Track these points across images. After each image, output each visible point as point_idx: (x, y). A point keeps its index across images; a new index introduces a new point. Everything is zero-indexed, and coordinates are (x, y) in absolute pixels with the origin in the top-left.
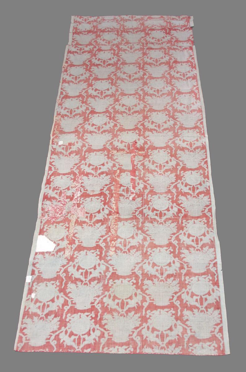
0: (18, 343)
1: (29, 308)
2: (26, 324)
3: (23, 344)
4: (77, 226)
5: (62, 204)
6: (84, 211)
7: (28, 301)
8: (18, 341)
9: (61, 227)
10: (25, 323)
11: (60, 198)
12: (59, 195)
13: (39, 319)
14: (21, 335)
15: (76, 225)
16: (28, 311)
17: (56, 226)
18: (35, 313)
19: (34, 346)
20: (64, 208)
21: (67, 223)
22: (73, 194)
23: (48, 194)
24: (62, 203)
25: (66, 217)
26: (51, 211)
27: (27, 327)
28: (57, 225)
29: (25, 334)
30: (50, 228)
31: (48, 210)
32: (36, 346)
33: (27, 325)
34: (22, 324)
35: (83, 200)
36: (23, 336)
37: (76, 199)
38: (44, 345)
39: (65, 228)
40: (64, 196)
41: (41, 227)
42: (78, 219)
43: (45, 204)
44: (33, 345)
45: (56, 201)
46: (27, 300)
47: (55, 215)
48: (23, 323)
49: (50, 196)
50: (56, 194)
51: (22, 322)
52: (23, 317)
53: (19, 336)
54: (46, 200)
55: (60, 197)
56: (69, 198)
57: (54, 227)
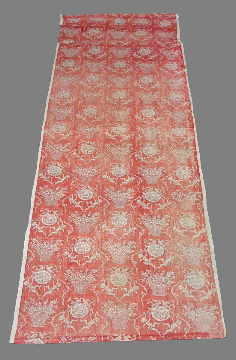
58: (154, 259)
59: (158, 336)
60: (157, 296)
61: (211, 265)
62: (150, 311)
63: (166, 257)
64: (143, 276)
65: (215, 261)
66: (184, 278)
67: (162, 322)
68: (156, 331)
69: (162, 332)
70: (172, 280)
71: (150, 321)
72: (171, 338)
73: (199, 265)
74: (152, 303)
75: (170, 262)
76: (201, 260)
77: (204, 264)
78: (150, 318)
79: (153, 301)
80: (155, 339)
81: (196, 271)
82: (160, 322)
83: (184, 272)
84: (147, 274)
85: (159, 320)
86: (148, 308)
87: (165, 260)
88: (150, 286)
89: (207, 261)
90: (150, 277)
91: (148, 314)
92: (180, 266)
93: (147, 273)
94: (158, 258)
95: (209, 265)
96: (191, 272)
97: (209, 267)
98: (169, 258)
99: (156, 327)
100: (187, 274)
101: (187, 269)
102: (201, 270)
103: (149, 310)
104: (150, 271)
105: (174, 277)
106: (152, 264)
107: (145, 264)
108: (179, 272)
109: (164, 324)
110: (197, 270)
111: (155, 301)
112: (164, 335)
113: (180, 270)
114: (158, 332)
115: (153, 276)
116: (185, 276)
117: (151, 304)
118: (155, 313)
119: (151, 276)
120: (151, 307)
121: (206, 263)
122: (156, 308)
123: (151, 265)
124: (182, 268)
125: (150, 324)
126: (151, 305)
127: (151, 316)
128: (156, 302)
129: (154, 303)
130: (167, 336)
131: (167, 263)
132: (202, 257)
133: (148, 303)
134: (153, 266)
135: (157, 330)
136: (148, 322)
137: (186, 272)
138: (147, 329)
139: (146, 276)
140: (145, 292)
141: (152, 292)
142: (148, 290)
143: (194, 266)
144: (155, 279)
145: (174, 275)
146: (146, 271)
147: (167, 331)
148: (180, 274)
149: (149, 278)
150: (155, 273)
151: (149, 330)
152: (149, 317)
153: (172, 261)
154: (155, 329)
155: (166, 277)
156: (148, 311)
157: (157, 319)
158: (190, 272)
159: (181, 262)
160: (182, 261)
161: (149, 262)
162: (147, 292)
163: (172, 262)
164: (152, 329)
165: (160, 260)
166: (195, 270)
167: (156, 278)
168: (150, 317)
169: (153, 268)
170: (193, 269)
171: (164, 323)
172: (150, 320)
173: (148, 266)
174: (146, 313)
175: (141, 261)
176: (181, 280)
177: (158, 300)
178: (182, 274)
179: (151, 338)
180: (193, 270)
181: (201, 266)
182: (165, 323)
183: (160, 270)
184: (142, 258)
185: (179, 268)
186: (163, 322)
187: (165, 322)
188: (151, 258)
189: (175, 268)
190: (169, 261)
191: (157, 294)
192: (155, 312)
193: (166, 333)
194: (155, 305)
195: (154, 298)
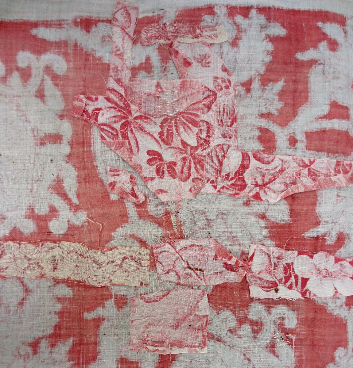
4: (59, 299)
5: (244, 167)
6: (180, 344)
9: (50, 179)
11: (293, 141)
12: (323, 132)
15: (65, 291)
17: (57, 138)
20: (208, 188)
21: (80, 218)
22: (331, 241)
23: (333, 45)
24: (254, 163)
25: (132, 211)
26: (183, 85)
28: (66, 149)
30: (41, 95)
31: (187, 64)
35: (281, 325)
37: (288, 268)
39: (42, 210)
40: (313, 175)
41: (47, 24)
42: (110, 303)
43: (238, 26)
45: (266, 116)
47: (145, 117)
49: (313, 63)
50: (334, 105)
54: (278, 30)
55: (300, 146)
56: (293, 213)
57: (49, 128)
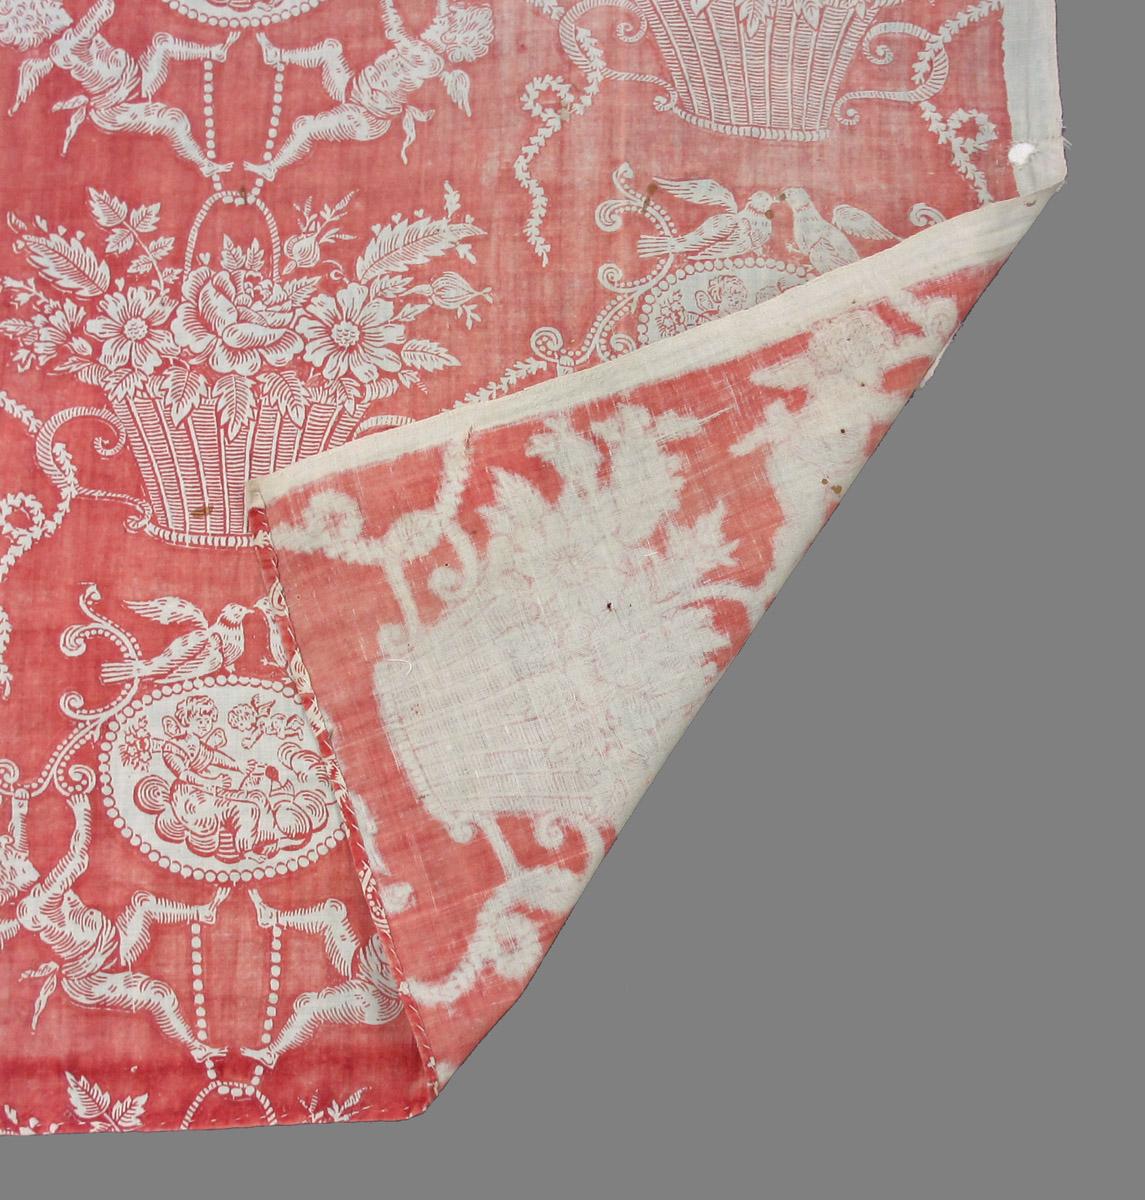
0: (345, 482)
1: (797, 398)
2: (604, 471)
3: (362, 553)
7: (879, 330)
8: (376, 473)
10: (602, 446)
13: (715, 590)
14: (456, 476)
16: (756, 401)
18: (768, 498)
19: (387, 708)
27: (569, 492)
29: (484, 511)
32: (392, 727)
33: (590, 480)
34: (583, 418)
36: (450, 497)
38: (433, 834)
44: (385, 683)
46: (886, 312)
48: (596, 427)
51: (606, 407)
52: (668, 385)
53: (436, 457)
58: (218, 52)
59: (175, 1084)
60: (195, 550)
61: (989, 131)
62: (88, 755)
63: (380, 28)
64: (46, 285)
65: (1054, 85)
66: (596, 298)
67: (239, 890)
68: (149, 1017)
69: (241, 1024)
70: (431, 324)
71: (77, 885)
72: (355, 1098)
73: (819, 135)
74: (127, 643)
75: (429, 96)
76: (860, 58)
77: (896, 121)
78: (79, 842)
79: (137, 607)
80: (133, 1121)
81: (780, 218)
82: (221, 895)
83: (610, 218)
84: (101, 255)
85: (210, 868)
86: (70, 704)
87: (357, 63)
88: (118, 417)
89: (936, 86)
90: (139, 294)
91: (51, 792)
92: (560, 140)
93: (96, 241)
94: (275, 41)
95: (970, 130)
96: (710, 228)
97: (961, 161)
98: (414, 31)
99: (147, 963)
100: (648, 245)
101: (653, 189)
102: (850, 199)
103: (76, 740)
104: (148, 216)
105: (455, 291)
106: (179, 129)
107: (88, 126)
108: (532, 228)
109: (267, 917)
110: (796, 199)
111: (169, 609)
112: (268, 1057)
113: (553, 191)
114: (178, 1028)
115: (170, 274)
116: (610, 273)
117: (116, 655)
118: (151, 781)
119: (145, 280)
120: (102, 695)
121: (929, 112)
122: (168, 706)
123: (160, 138)
124: (586, 165)
125: (71, 927)
126: (111, 672)
127: (99, 815)
128: (181, 628)
129: (156, 637)
130: (309, 1080)
131: (383, 104)
132: (877, 31)
133: (72, 645)
134: (192, 152)
135: (168, 1003)
136: (44, 897)
137: (638, 224)
138: (35, 986)
139: (80, 275)
140: (50, 496)
141: (138, 489)
142: (91, 472)
143: (755, 141)
144: (203, 323)
145: (462, 267)
146: (87, 211)
147: (310, 1010)
148: (542, 249)
149: (114, 306)
150: (209, 240)
151: (58, 998)
152: (69, 833)
153: (449, 78)
154: (137, 992)
155: (351, 295)
156: (64, 750)
157: (178, 859)
158: (690, 217)
159: (577, 91)
160: (595, 77)
161: (136, 96)
162: (69, 492)
163: (459, 86)
164: (99, 991)
165: (291, 68)
166: (762, 201)
167: (219, 303)
168: (82, 825)
169: (191, 167)
170: (733, 190)
171: (269, 902)
172: (75, 863)
173: (128, 142)
174: (29, 772)
175: (26, 85)
176: (560, 326)
177: (205, 593)
178: (580, 239)
179: (81, 1111)
180: (741, 199)
181: (859, 140)
182: (288, 907)
183: (281, 193)
184: (46, 46)
185: (548, 164)
186: (255, 896)
187: (290, 891)
188: (167, 47)
189: (491, 168)
190: (418, 76)
191: (201, 513)
192: (157, 767)
193: (291, 1036)
194: (160, 662)
195: (165, 576)
